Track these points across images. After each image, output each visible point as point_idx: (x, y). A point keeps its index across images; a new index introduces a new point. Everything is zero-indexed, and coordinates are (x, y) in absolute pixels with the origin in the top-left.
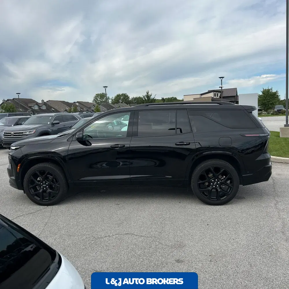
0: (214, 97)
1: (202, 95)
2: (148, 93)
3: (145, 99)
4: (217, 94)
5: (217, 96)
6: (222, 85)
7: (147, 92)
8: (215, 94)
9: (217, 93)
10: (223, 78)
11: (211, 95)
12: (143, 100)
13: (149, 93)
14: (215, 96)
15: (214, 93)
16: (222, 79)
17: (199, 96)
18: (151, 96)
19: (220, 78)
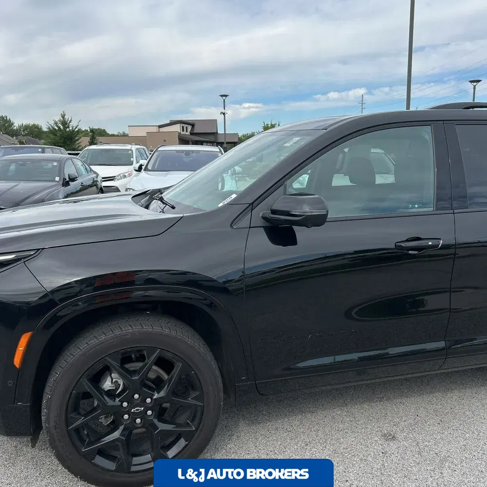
0: (182, 133)
1: (160, 127)
2: (63, 116)
3: (59, 128)
4: (187, 128)
5: (187, 132)
6: (224, 109)
7: (61, 114)
8: (183, 127)
9: (186, 126)
10: (226, 96)
11: (177, 128)
12: (55, 129)
13: (66, 117)
14: (183, 130)
15: (182, 125)
16: (224, 98)
17: (155, 130)
18: (70, 122)
19: (222, 96)
